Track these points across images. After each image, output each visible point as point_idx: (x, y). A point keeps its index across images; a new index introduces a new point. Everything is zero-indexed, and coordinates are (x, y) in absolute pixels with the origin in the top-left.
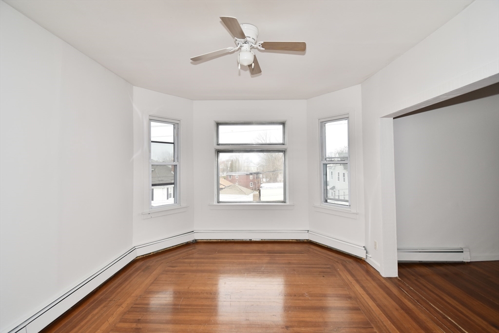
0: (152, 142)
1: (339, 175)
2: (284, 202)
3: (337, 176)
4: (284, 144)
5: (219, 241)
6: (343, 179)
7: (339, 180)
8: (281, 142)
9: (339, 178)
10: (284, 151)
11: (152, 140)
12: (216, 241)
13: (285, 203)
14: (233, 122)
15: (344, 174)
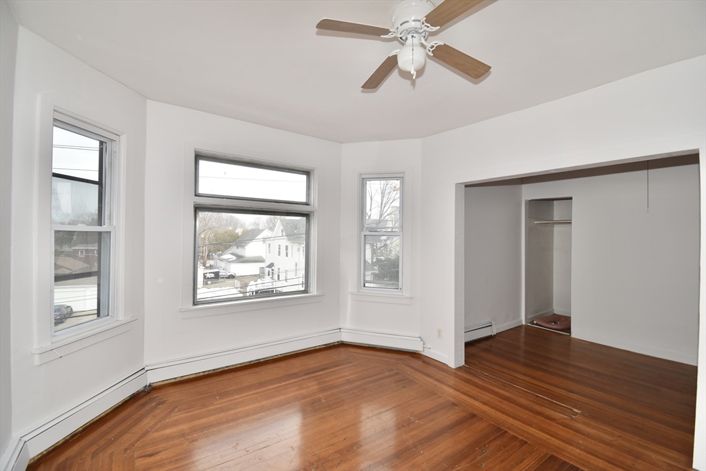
0: (55, 175)
1: (279, 249)
2: (305, 291)
3: (278, 250)
4: (308, 205)
5: (202, 374)
6: (285, 254)
7: (279, 255)
8: (304, 200)
9: (279, 252)
10: (307, 215)
11: (54, 171)
12: (194, 376)
13: (307, 293)
14: (231, 157)
15: (287, 247)
